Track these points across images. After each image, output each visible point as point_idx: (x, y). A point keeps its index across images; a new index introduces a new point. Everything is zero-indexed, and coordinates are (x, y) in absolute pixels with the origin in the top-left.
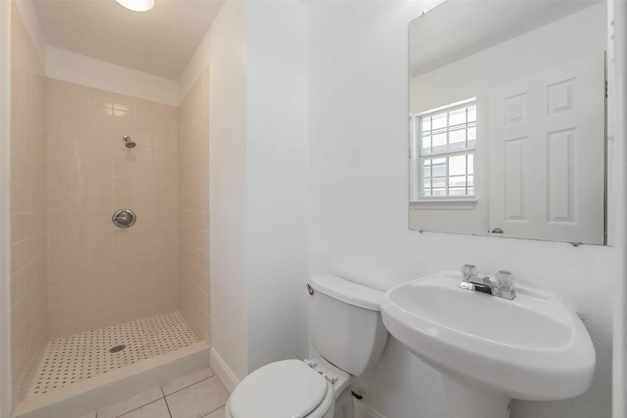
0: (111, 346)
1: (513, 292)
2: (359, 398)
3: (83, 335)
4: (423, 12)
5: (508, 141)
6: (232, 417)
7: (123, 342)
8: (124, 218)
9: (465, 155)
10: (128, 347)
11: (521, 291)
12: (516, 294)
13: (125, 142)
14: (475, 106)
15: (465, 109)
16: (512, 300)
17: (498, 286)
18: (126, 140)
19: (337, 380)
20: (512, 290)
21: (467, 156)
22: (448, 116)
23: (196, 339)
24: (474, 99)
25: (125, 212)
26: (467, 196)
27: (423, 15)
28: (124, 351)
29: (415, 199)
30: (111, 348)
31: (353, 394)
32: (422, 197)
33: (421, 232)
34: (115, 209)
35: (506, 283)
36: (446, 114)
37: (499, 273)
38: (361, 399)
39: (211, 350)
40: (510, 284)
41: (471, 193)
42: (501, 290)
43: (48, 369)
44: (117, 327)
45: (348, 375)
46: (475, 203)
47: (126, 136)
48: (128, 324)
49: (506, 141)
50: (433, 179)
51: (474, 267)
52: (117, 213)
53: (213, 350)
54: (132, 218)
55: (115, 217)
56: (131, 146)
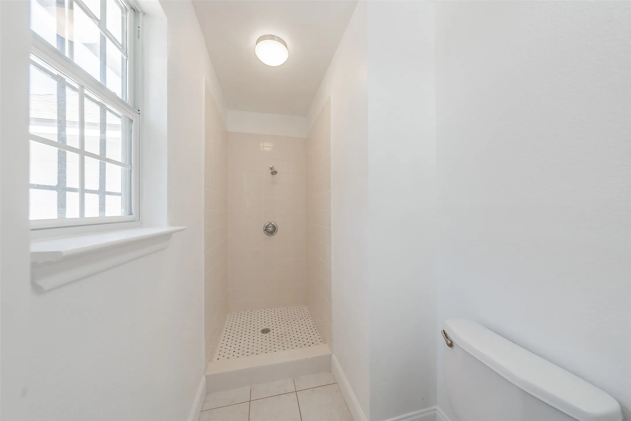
0: (262, 327)
3: (246, 314)
7: (269, 326)
8: (270, 229)
10: (272, 331)
13: (271, 171)
18: (271, 169)
23: (320, 338)
25: (271, 224)
28: (270, 334)
30: (262, 329)
34: (265, 221)
39: (332, 357)
44: (266, 311)
47: (271, 166)
48: (273, 310)
52: (266, 225)
53: (334, 358)
54: (275, 228)
55: (265, 228)
56: (275, 174)
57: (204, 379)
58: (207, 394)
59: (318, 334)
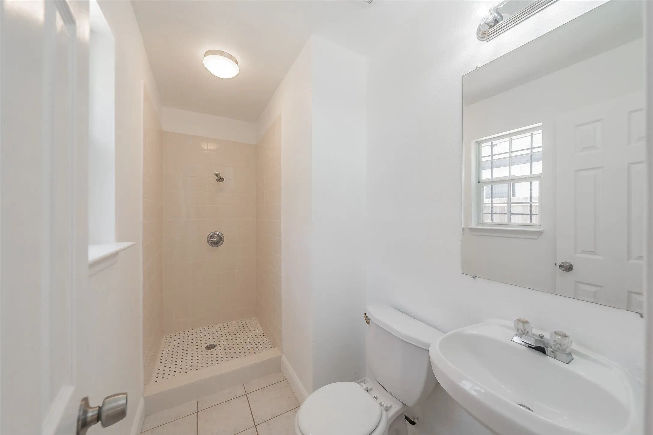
0: (206, 344)
1: (570, 354)
2: (413, 423)
3: (186, 333)
4: (477, 67)
5: (579, 170)
6: (302, 433)
7: (214, 341)
8: (215, 239)
9: (530, 182)
10: (218, 346)
11: (579, 354)
12: (574, 356)
13: (217, 177)
14: (541, 131)
15: (529, 134)
16: (568, 364)
17: (553, 347)
18: (217, 175)
19: (391, 407)
20: (568, 353)
21: (531, 183)
22: (511, 140)
23: (270, 345)
24: (540, 124)
25: (216, 234)
26: (531, 224)
27: (476, 70)
28: (216, 349)
29: (473, 225)
30: (207, 345)
31: (406, 418)
32: (482, 222)
33: (473, 277)
34: (209, 232)
35: (561, 345)
36: (508, 139)
37: (554, 334)
38: (415, 425)
39: (282, 358)
40: (566, 346)
41: (536, 220)
42: (556, 351)
43: (164, 358)
44: (210, 327)
45: (401, 404)
46: (540, 233)
47: (217, 172)
48: (218, 325)
49: (577, 170)
50: (494, 205)
51: (527, 322)
52: (210, 235)
53: (284, 358)
54: (221, 238)
55: (209, 239)
56: (221, 181)
57: (142, 401)
58: (146, 416)
59: (268, 341)
